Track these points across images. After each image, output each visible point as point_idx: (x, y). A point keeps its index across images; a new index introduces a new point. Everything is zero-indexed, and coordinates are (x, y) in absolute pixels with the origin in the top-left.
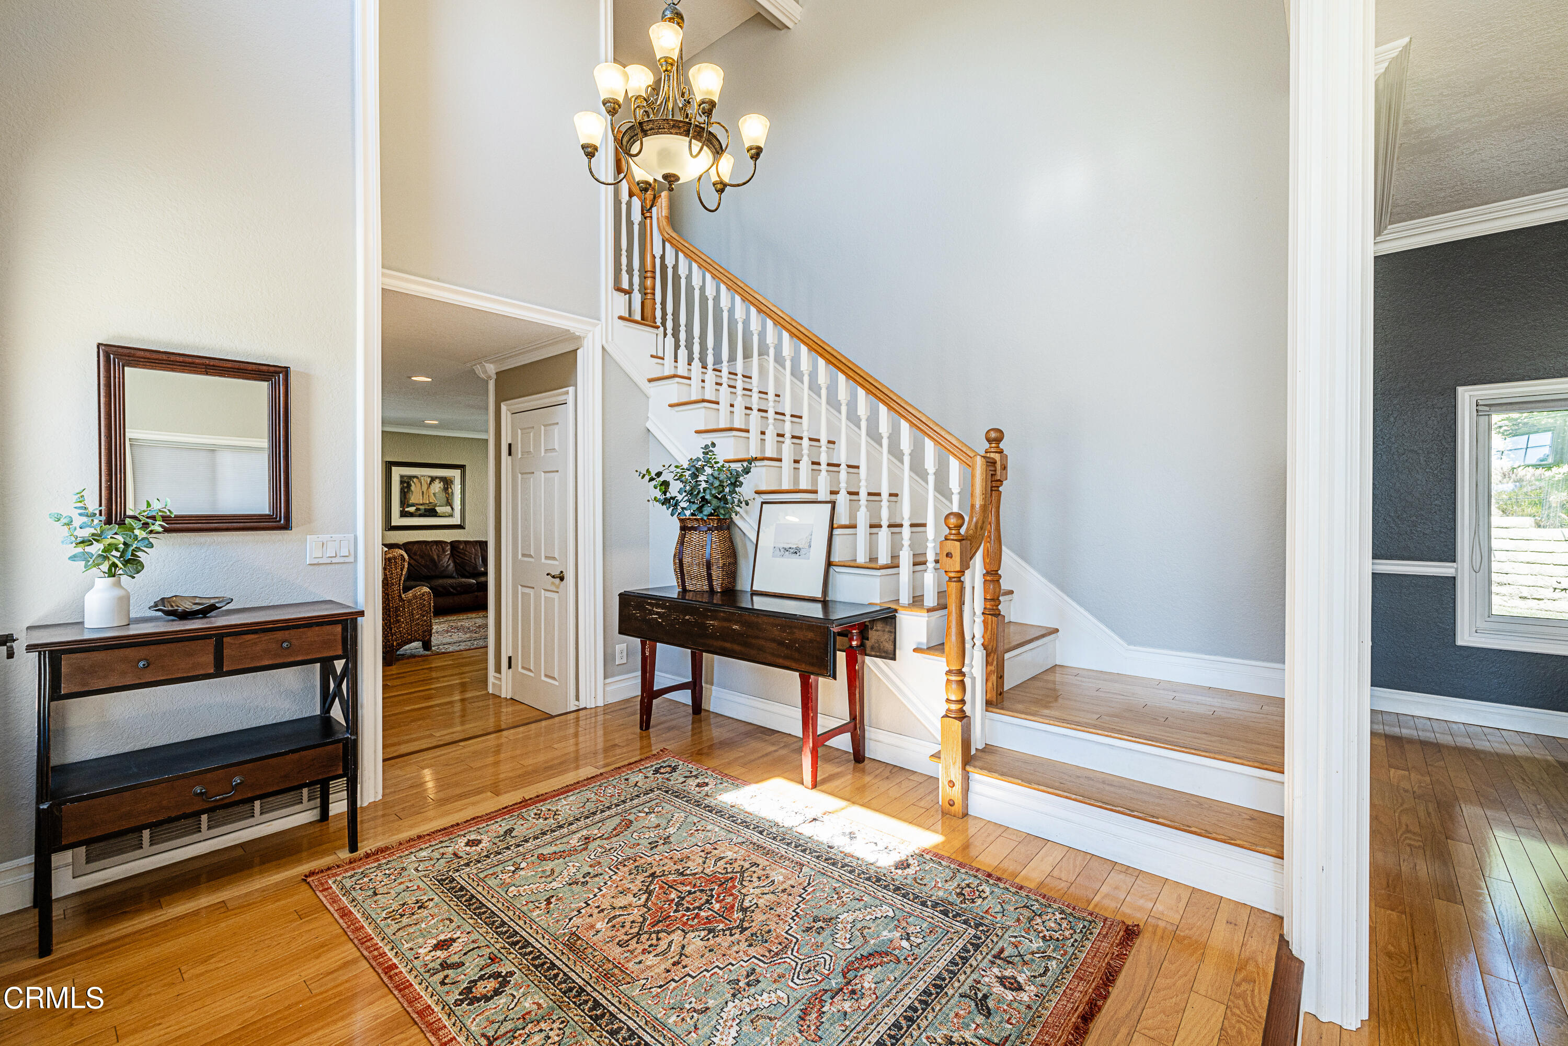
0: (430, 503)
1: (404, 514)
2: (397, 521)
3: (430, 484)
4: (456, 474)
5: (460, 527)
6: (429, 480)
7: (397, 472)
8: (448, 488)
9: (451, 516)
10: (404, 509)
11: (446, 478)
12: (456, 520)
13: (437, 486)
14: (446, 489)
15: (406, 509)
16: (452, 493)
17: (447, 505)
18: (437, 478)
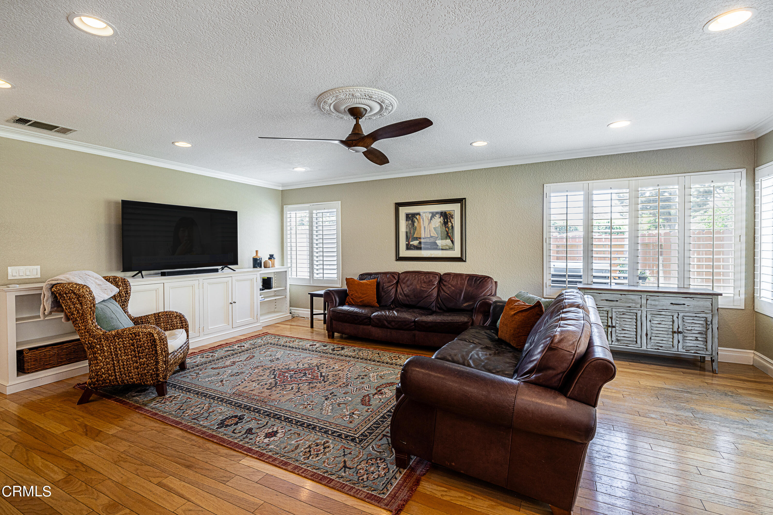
0: (432, 237)
1: (409, 247)
2: (404, 253)
3: (431, 219)
4: (455, 208)
5: (460, 259)
6: (430, 215)
7: (403, 211)
8: (447, 222)
9: (452, 249)
10: (409, 243)
11: (445, 213)
12: (456, 253)
13: (438, 221)
14: (445, 223)
15: (411, 243)
16: (452, 227)
17: (446, 239)
18: (437, 213)
